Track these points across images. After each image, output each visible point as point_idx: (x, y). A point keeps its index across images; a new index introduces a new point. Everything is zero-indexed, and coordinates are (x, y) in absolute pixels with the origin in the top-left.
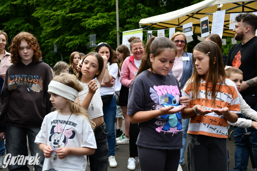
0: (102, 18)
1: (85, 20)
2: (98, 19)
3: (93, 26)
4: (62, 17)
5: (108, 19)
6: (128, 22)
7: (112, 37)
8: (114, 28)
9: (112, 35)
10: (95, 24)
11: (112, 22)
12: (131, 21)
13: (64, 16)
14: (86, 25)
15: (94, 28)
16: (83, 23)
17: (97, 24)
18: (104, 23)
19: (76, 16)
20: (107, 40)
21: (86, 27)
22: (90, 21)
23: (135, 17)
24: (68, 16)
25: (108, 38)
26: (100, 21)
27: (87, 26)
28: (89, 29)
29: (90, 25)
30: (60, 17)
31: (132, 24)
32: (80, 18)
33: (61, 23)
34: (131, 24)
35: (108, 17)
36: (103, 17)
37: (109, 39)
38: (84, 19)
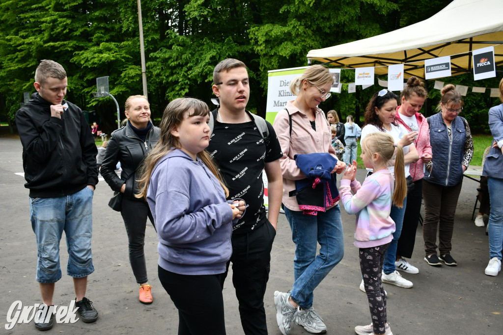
0: (107, 51)
1: (78, 54)
2: (101, 52)
3: (94, 63)
4: (37, 48)
5: (117, 52)
6: (152, 57)
7: (126, 81)
8: (127, 67)
9: (124, 77)
10: (96, 60)
11: (123, 58)
12: (156, 56)
13: (41, 46)
14: (80, 61)
15: (96, 66)
16: (75, 59)
17: (100, 61)
18: (113, 59)
19: (61, 45)
20: (117, 85)
21: (82, 65)
22: (87, 54)
23: (161, 50)
24: (48, 46)
25: (118, 82)
26: (105, 55)
27: (82, 62)
28: (87, 67)
29: (87, 61)
30: (34, 47)
31: (158, 60)
32: (69, 49)
33: (35, 58)
34: (156, 61)
35: (117, 49)
36: (109, 50)
37: (120, 84)
38: (77, 52)
